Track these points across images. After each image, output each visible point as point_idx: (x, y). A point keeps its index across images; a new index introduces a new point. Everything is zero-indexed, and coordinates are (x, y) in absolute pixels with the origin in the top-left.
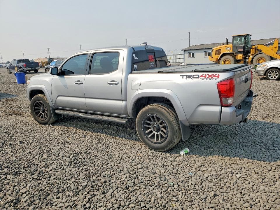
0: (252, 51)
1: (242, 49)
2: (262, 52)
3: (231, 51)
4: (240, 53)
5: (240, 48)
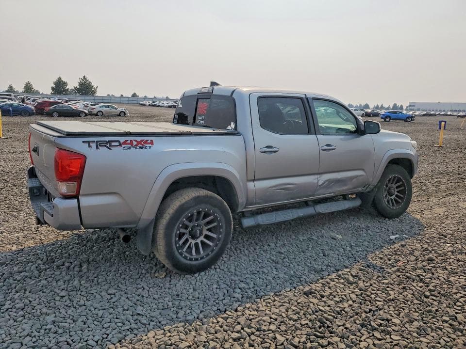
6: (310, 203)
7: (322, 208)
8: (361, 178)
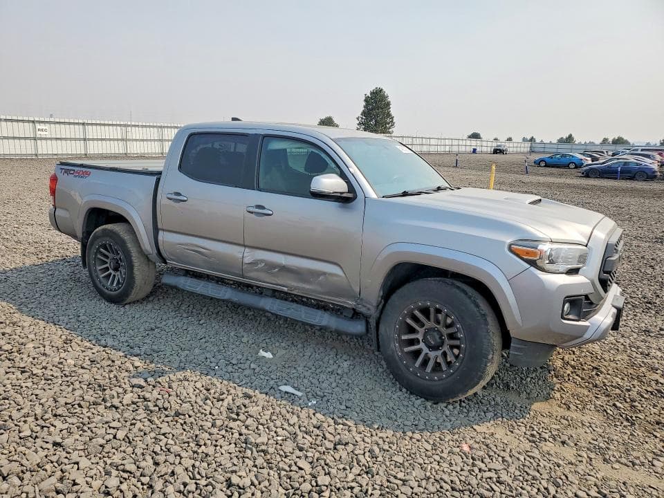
6: (269, 293)
7: (268, 304)
8: (335, 278)
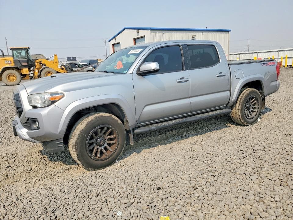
0: (37, 65)
1: (26, 62)
2: (46, 66)
3: (12, 65)
4: (24, 67)
5: (24, 61)
